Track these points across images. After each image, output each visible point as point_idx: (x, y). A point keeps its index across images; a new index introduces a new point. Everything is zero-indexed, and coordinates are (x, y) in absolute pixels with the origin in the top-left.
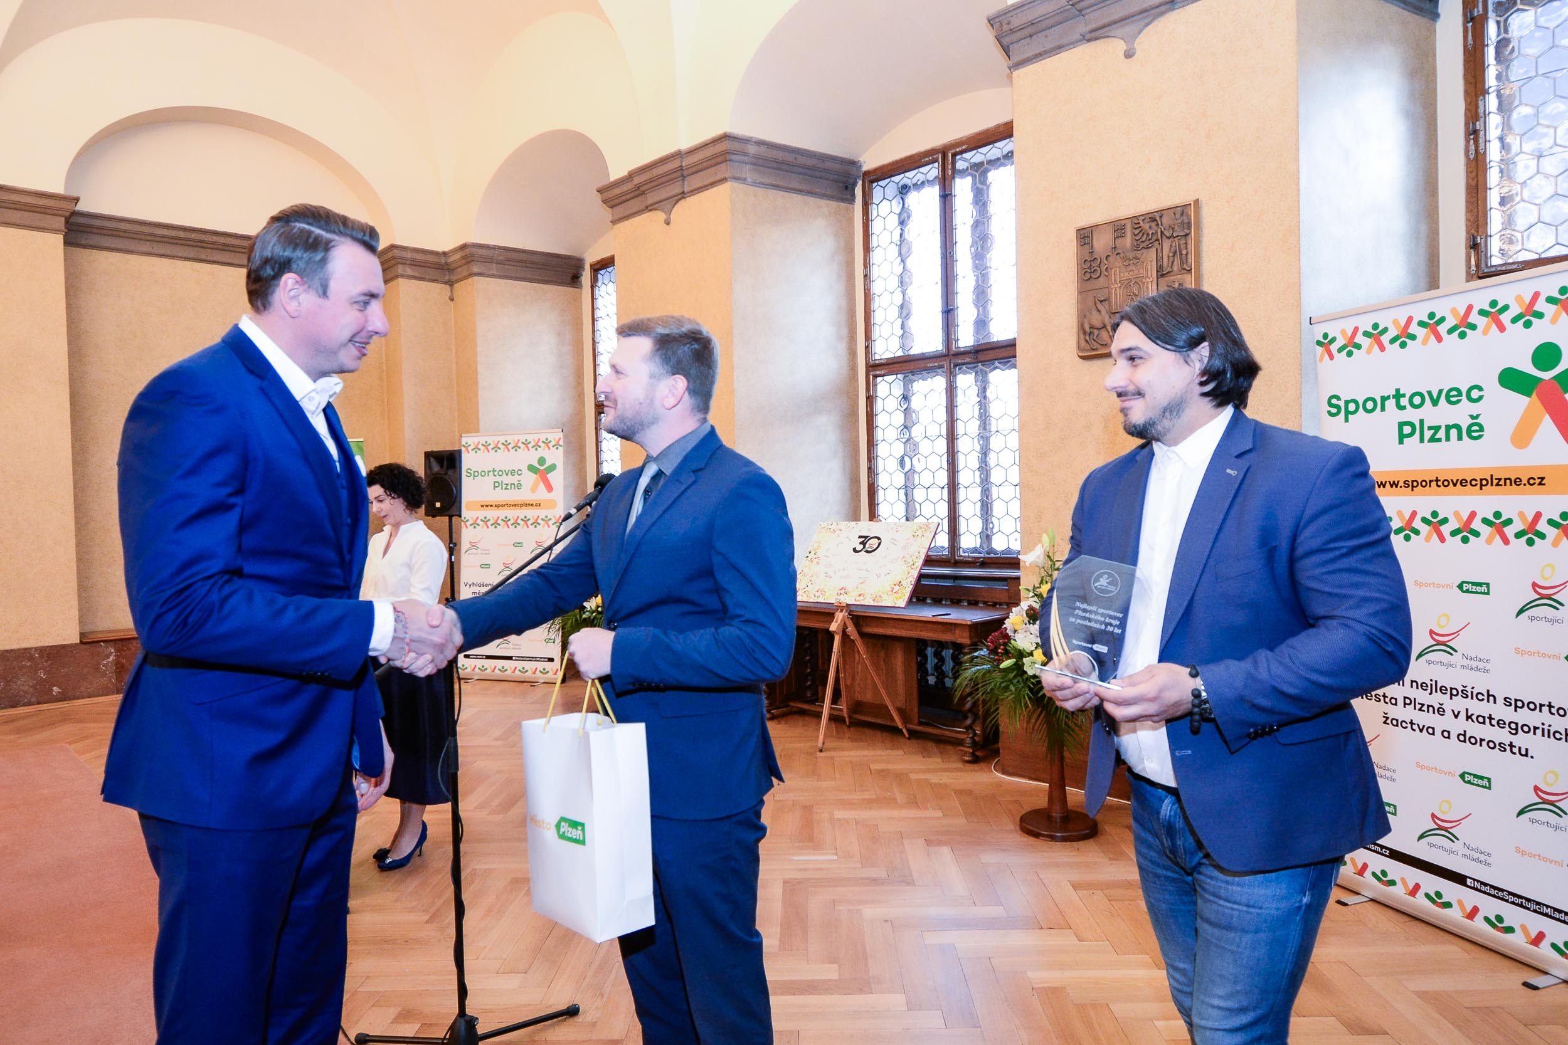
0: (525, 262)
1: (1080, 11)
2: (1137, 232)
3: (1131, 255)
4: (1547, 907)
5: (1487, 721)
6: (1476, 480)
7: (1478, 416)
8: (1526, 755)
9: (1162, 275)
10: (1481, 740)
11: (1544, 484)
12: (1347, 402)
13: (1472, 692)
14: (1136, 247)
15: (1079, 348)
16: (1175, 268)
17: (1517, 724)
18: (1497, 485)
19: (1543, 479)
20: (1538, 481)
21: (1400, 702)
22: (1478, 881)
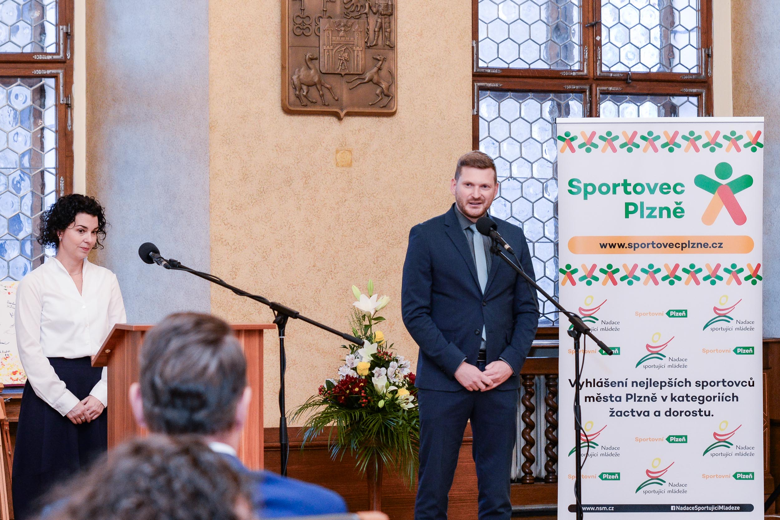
2: (346, 1)
3: (343, 21)
4: (721, 505)
5: (685, 398)
6: (679, 244)
7: (680, 203)
8: (709, 415)
10: (681, 412)
11: (722, 247)
12: (586, 185)
13: (675, 382)
14: (346, 15)
17: (703, 397)
18: (692, 247)
19: (721, 244)
20: (718, 245)
21: (624, 398)
22: (678, 505)
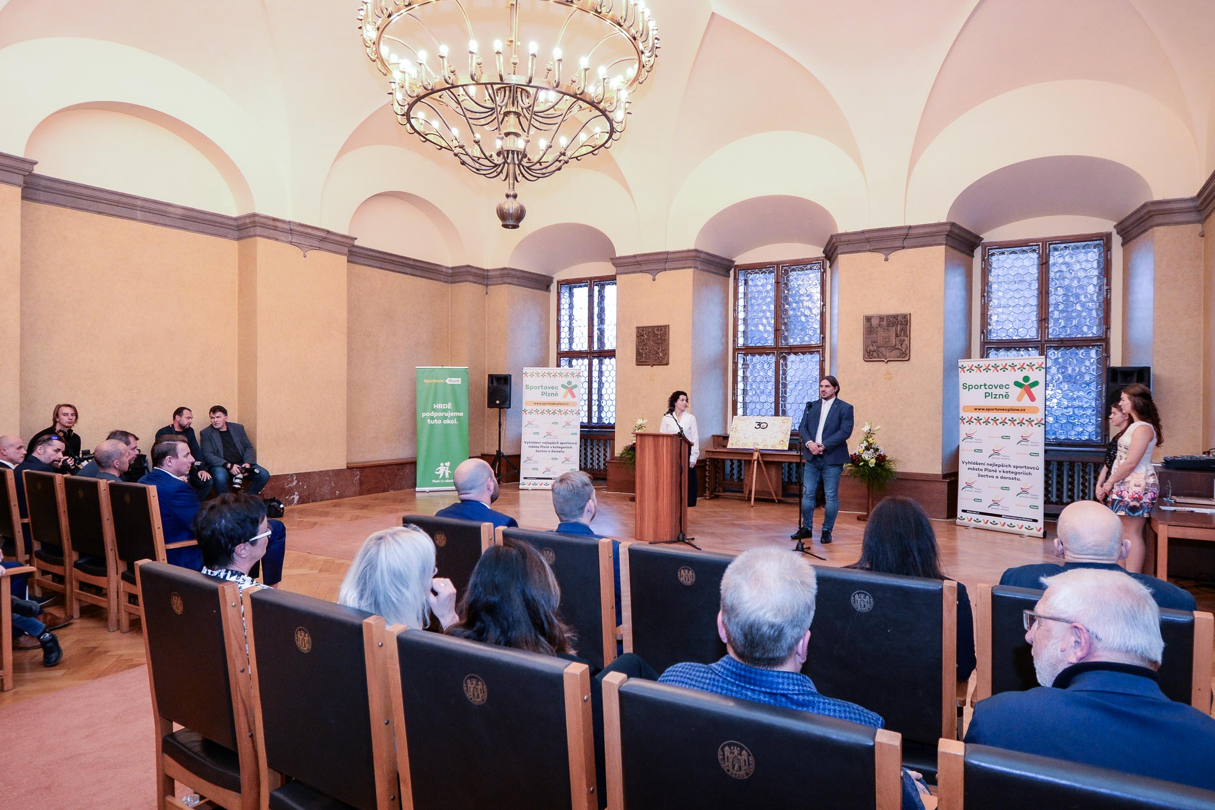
0: (529, 278)
1: (869, 242)
2: (888, 321)
4: (1024, 518)
5: (1009, 472)
6: (1007, 409)
7: (1008, 392)
8: (1019, 480)
9: (898, 336)
10: (1007, 478)
13: (1004, 465)
14: (888, 325)
15: (864, 356)
16: (902, 334)
17: (1016, 472)
18: (1012, 411)
20: (1023, 410)
21: (984, 470)
22: (1005, 516)
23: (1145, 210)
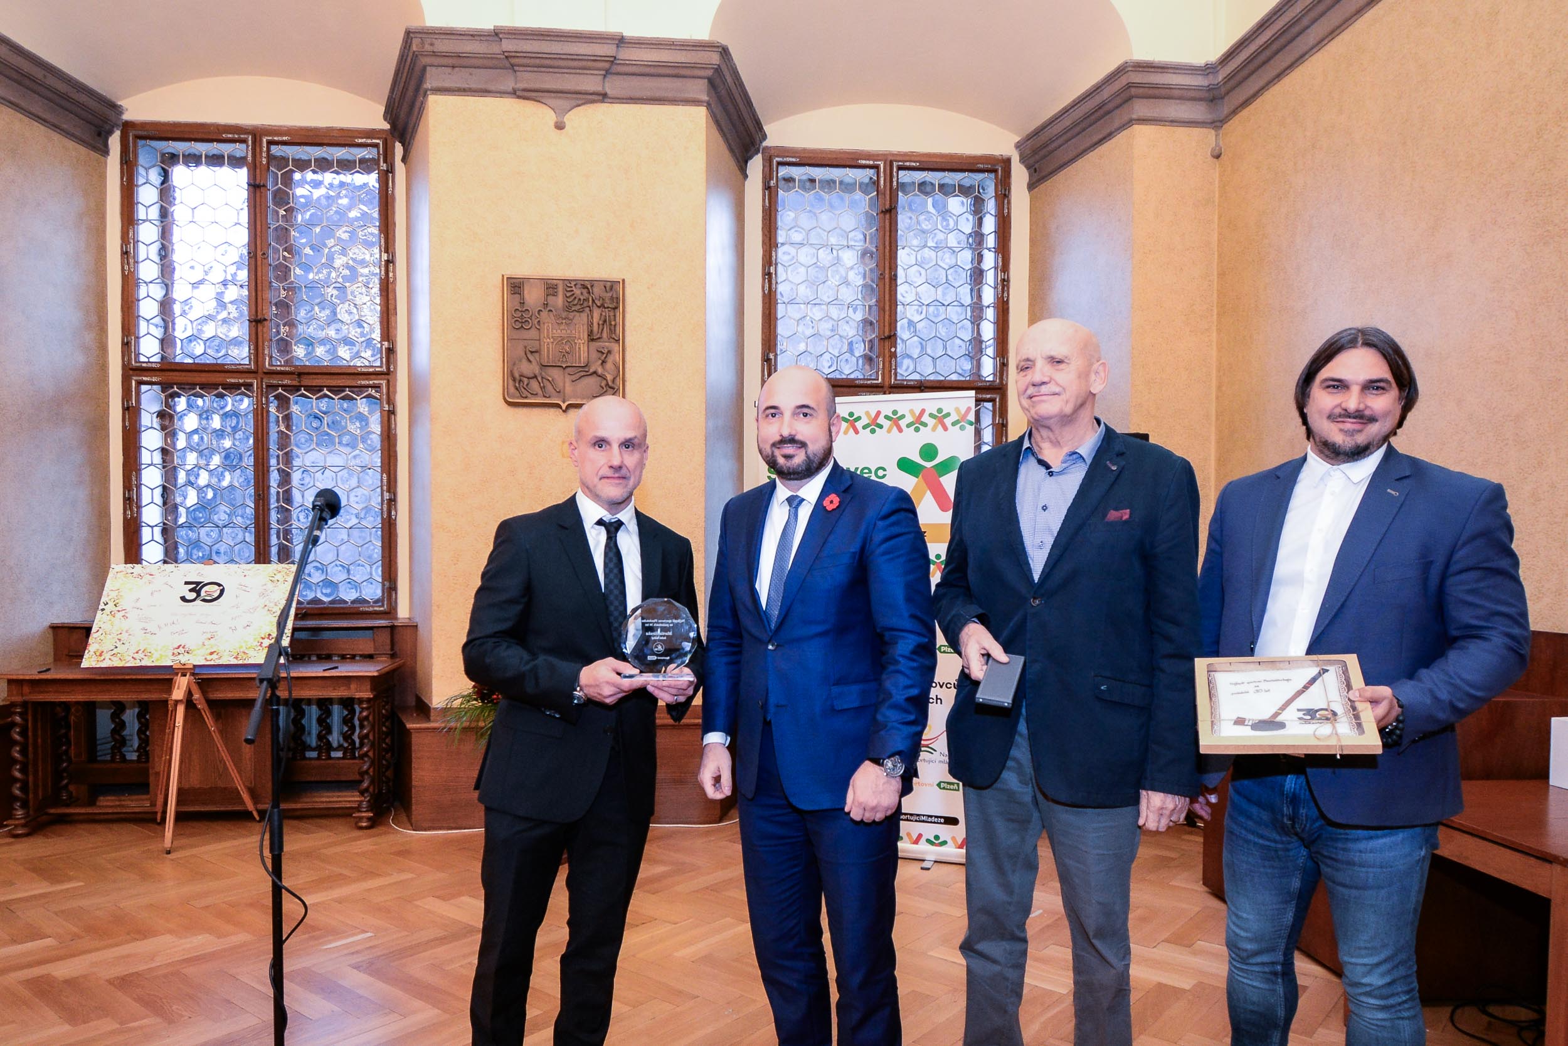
1: (513, 66)
2: (568, 294)
3: (564, 315)
9: (593, 340)
14: (568, 308)
15: (504, 390)
16: (605, 335)
23: (1117, 86)
